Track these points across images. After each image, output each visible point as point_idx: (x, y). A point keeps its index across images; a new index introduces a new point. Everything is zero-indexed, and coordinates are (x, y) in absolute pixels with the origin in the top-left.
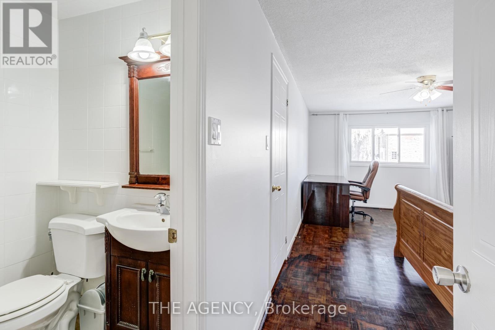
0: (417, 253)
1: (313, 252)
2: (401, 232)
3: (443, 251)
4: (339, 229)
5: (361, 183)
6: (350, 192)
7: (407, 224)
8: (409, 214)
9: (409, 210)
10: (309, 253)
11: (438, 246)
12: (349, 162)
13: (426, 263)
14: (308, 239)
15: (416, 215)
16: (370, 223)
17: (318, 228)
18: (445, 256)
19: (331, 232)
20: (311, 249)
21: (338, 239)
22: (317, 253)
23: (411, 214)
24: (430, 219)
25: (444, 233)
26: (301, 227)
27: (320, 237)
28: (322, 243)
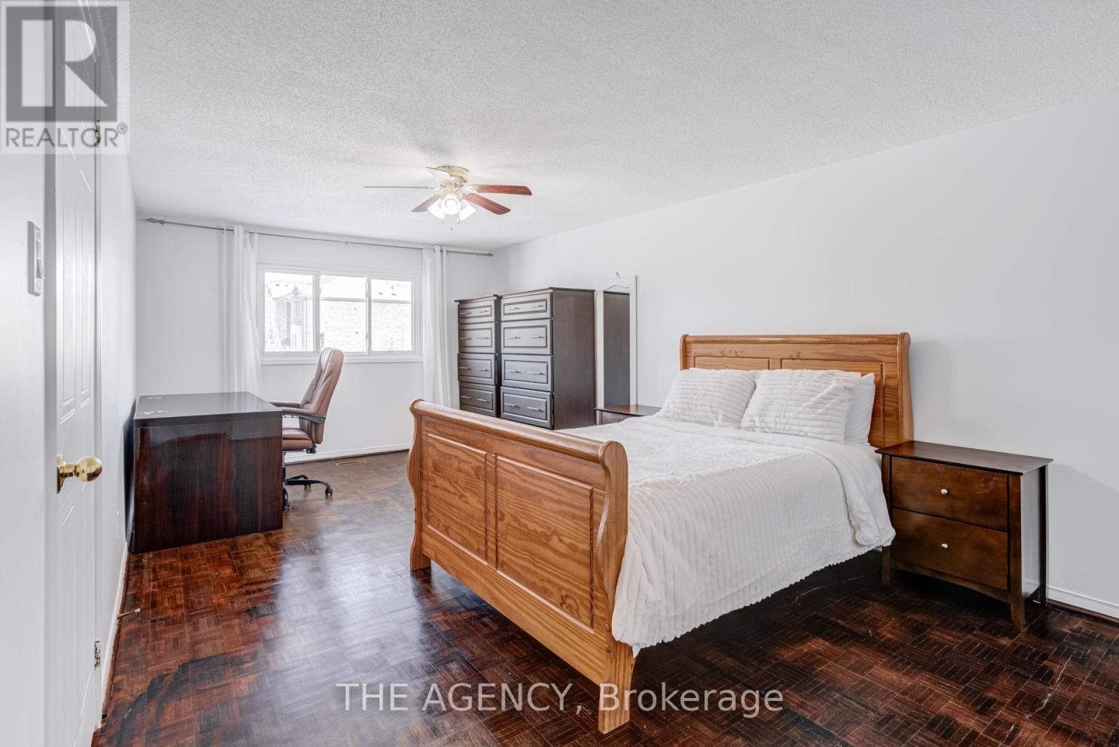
0: (478, 552)
1: (202, 646)
2: (424, 510)
3: (555, 539)
4: (257, 538)
5: (298, 406)
6: (285, 433)
7: (446, 490)
8: (450, 466)
9: (450, 457)
10: (186, 657)
11: (539, 529)
12: (258, 355)
13: (503, 571)
14: (166, 604)
15: (472, 468)
16: (325, 501)
17: (192, 555)
18: (562, 548)
19: (237, 556)
20: (191, 638)
21: (263, 569)
22: (215, 645)
23: (456, 465)
24: (517, 472)
25: (556, 497)
26: (128, 570)
27: (208, 582)
28: (222, 601)
